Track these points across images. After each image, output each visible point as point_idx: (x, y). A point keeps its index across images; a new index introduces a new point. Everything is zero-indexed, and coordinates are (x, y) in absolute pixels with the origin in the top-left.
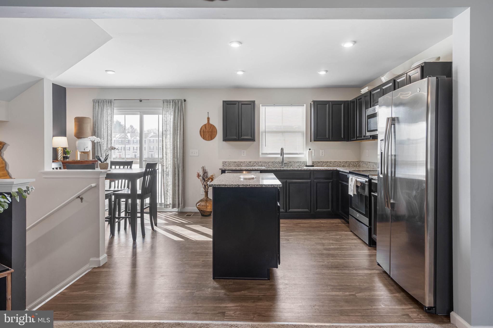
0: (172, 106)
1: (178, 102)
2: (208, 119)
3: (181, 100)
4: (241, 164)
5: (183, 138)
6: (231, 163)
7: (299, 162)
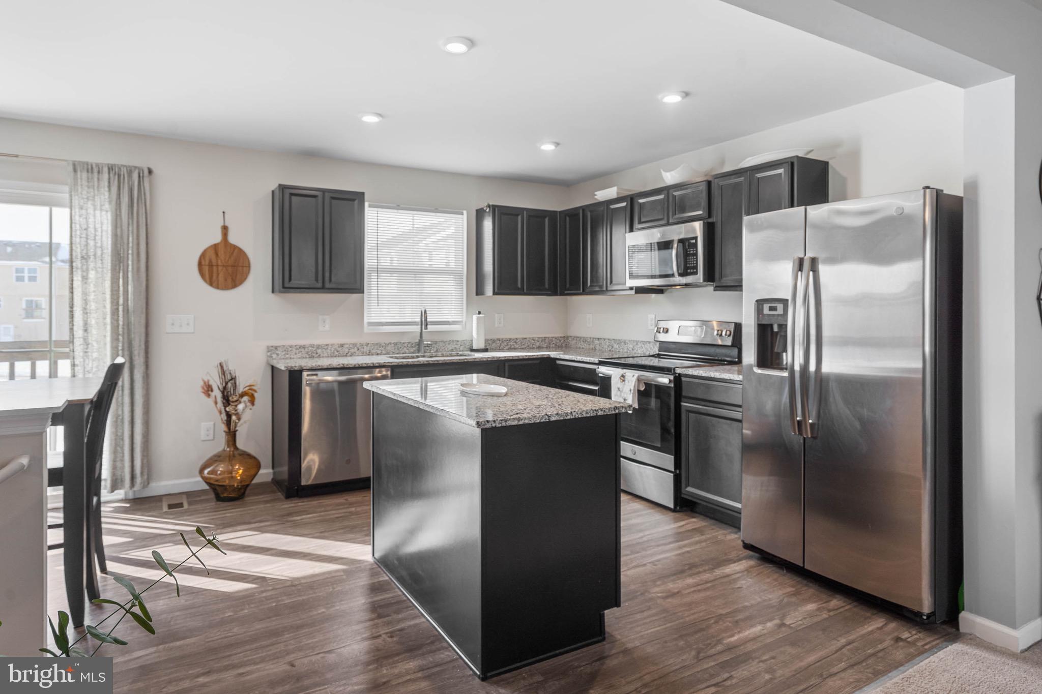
0: (106, 184)
1: (130, 173)
2: (225, 229)
3: (140, 171)
4: (319, 351)
5: (147, 280)
6: (290, 349)
7: (453, 341)
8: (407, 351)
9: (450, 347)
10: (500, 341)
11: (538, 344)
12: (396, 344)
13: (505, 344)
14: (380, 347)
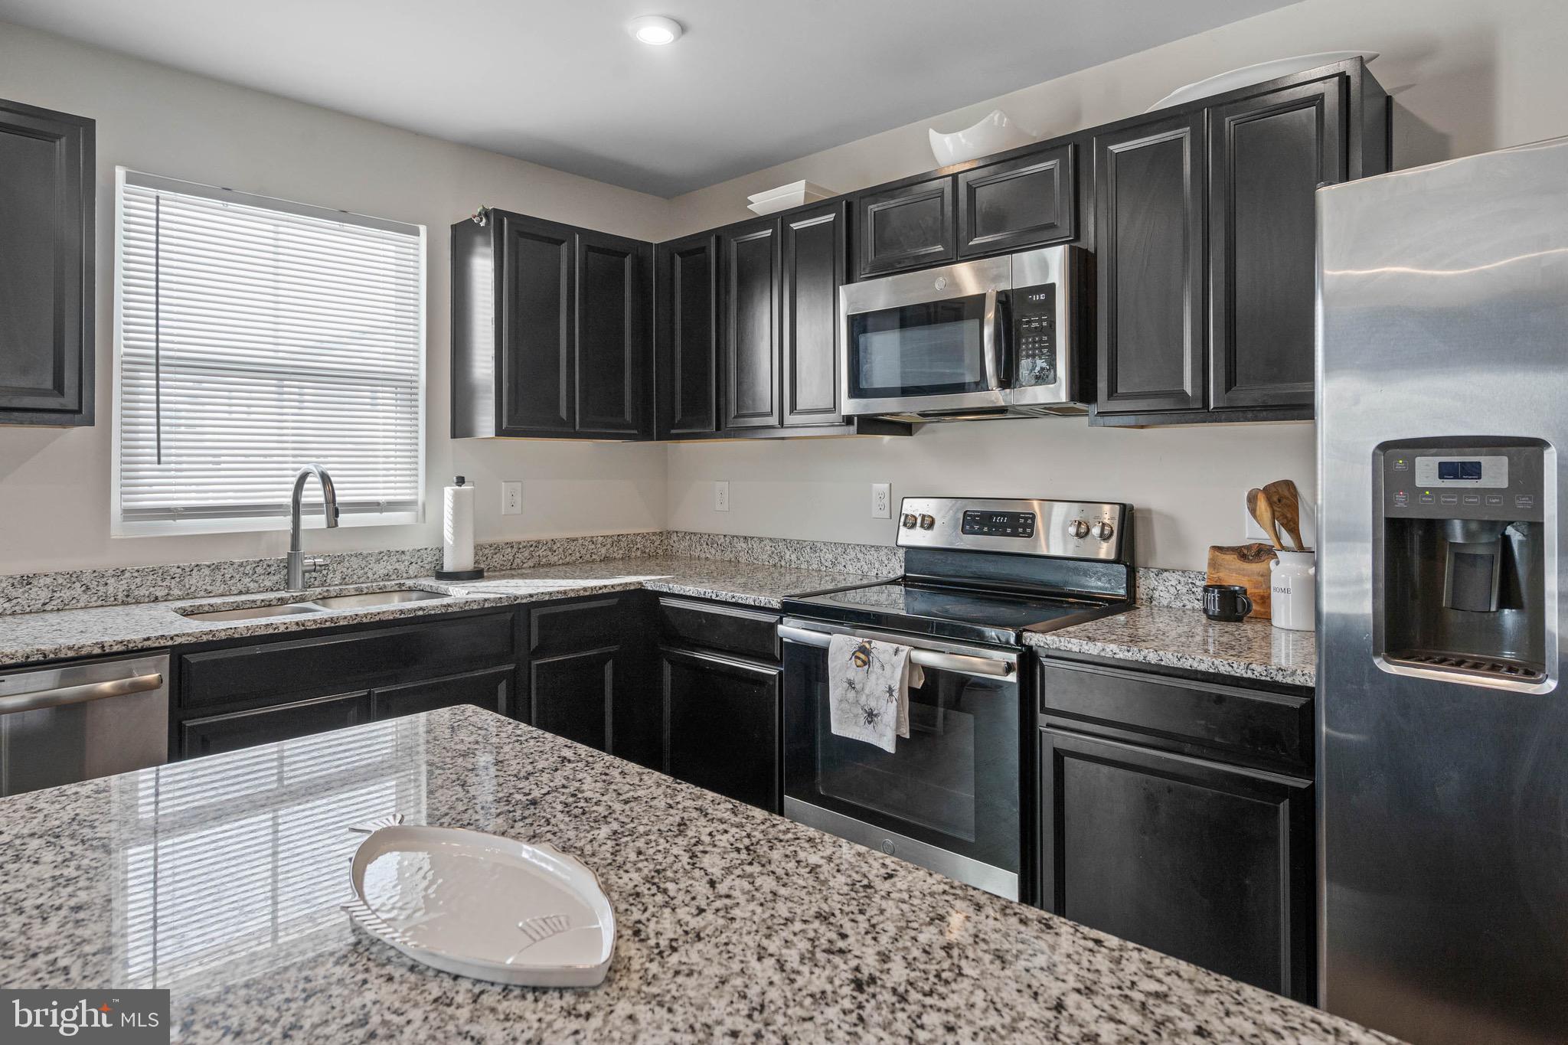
7: (389, 553)
8: (252, 585)
9: (381, 569)
10: (512, 547)
11: (603, 551)
12: (215, 568)
13: (526, 554)
14: (163, 580)
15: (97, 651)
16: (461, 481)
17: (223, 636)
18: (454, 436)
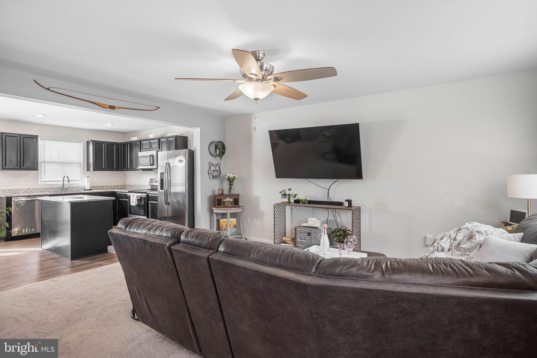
4: (19, 191)
6: (6, 190)
7: (77, 187)
9: (76, 189)
10: (96, 187)
11: (113, 187)
12: (52, 188)
13: (99, 188)
14: (45, 190)
15: (41, 195)
16: (88, 177)
17: (55, 194)
18: (87, 171)
